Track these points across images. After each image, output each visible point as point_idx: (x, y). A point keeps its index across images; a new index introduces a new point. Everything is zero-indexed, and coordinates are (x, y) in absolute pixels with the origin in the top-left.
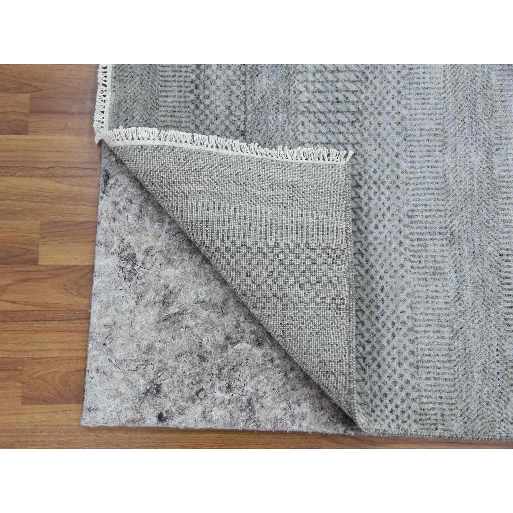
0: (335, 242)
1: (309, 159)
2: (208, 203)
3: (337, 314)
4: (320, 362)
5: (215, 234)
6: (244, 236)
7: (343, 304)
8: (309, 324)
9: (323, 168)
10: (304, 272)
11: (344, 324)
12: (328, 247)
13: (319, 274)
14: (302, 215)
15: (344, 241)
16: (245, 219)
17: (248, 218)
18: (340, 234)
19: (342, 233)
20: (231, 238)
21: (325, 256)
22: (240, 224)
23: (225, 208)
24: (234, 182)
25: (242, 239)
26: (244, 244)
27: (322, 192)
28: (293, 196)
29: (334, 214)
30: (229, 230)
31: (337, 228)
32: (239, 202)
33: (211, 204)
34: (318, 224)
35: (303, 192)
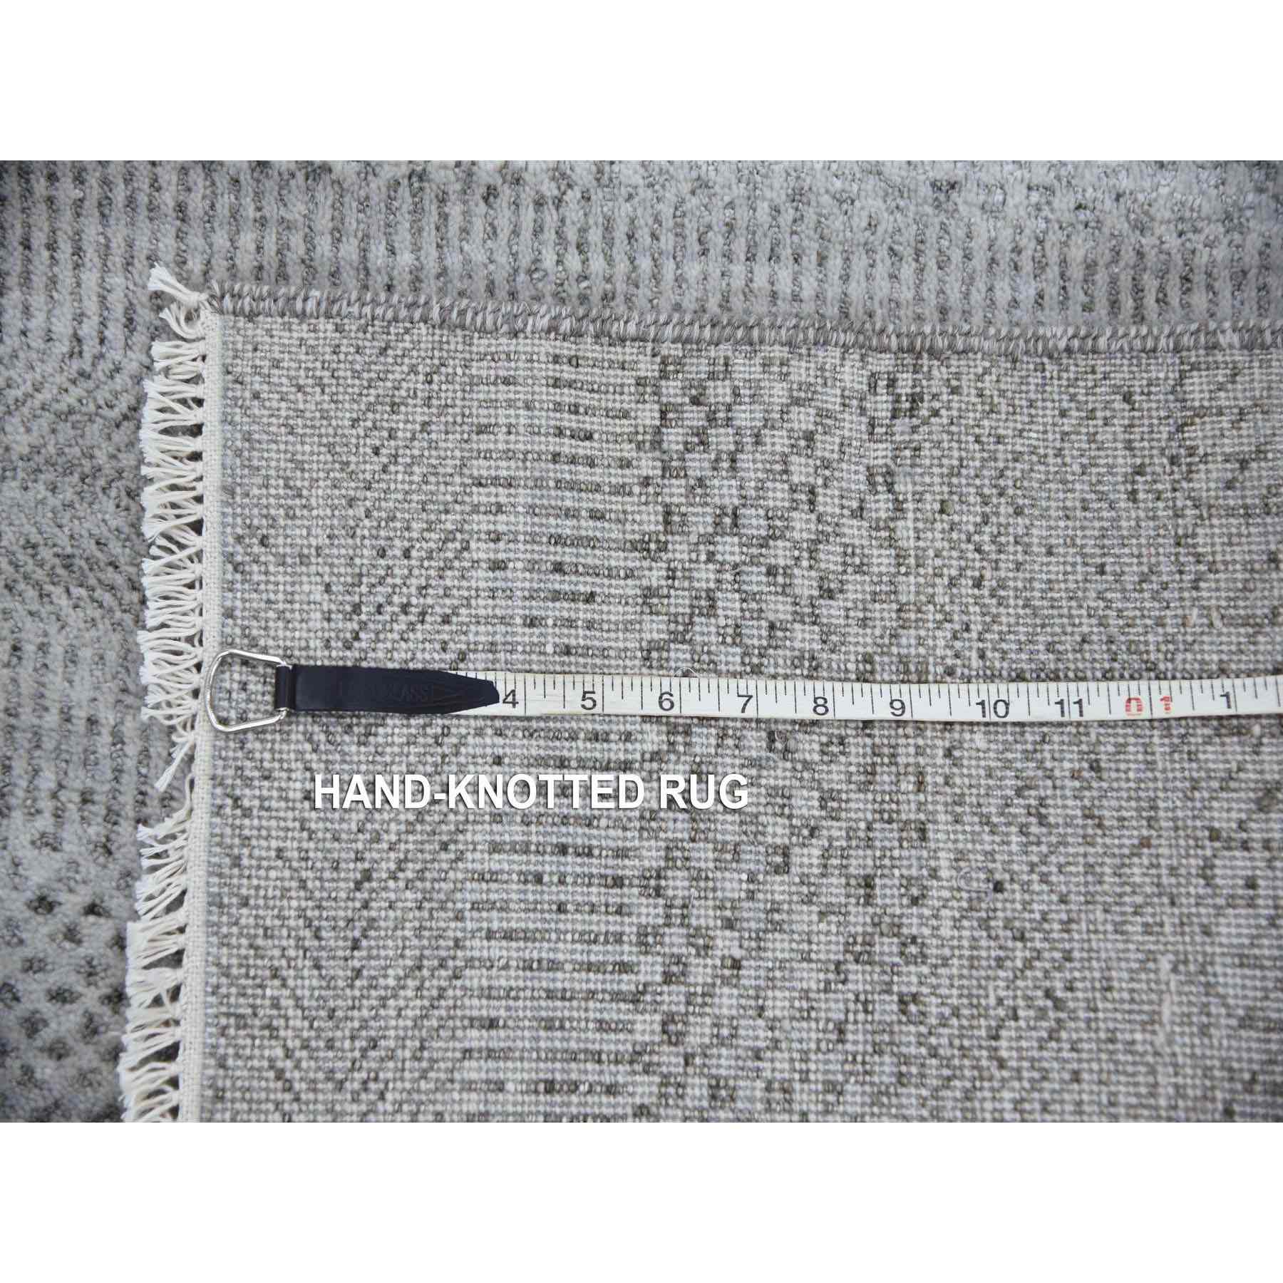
0: (626, 401)
1: (197, 511)
2: (469, 1086)
3: (936, 413)
4: (1133, 496)
5: (611, 1043)
6: (618, 882)
7: (892, 383)
8: (978, 550)
9: (248, 438)
10: (771, 571)
11: (980, 378)
12: (657, 444)
13: (778, 495)
14: (497, 566)
15: (618, 353)
16: (539, 879)
17: (532, 863)
18: (584, 374)
19: (574, 361)
20: (628, 952)
21: (698, 464)
22: (561, 909)
23: (487, 993)
24: (355, 946)
25: (631, 895)
26: (653, 885)
27: (376, 451)
28: (405, 608)
29: (482, 393)
30: (589, 967)
31: (557, 383)
32: (459, 917)
33: (473, 1070)
34: (538, 483)
35: (382, 553)
